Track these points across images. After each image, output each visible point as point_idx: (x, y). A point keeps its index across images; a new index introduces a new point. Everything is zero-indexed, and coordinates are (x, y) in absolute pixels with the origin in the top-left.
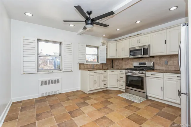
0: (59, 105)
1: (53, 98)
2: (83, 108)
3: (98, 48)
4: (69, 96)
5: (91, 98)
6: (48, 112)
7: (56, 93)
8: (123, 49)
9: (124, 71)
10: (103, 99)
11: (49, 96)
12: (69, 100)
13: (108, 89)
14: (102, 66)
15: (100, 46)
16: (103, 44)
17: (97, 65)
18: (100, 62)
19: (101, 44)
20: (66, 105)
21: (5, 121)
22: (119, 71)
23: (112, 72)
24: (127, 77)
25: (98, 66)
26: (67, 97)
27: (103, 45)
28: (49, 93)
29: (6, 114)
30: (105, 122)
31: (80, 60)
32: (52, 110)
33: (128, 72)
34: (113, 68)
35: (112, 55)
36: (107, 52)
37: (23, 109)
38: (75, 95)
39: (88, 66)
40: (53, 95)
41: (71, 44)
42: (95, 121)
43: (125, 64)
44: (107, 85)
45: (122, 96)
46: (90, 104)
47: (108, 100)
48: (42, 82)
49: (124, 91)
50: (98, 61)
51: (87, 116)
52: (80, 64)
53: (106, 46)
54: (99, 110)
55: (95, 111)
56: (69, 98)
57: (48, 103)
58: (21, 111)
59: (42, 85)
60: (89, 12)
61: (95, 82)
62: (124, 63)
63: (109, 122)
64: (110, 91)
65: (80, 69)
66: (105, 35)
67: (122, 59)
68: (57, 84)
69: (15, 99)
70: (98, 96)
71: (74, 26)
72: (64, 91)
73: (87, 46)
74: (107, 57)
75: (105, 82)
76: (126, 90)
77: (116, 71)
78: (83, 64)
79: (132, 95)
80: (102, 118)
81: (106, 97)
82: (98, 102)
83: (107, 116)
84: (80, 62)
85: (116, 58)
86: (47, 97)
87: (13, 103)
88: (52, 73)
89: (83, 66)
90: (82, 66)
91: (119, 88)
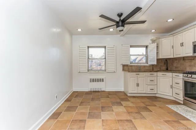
0: (99, 99)
1: (97, 94)
2: (115, 107)
3: (147, 47)
4: (109, 94)
5: (129, 101)
6: (88, 102)
7: (101, 90)
8: (182, 45)
9: (181, 75)
10: (143, 105)
11: (96, 92)
12: (108, 97)
13: (157, 95)
14: (152, 67)
15: (150, 44)
16: (153, 41)
17: (145, 66)
18: (150, 63)
19: (150, 42)
20: (102, 101)
21: (65, 101)
22: (174, 74)
23: (163, 76)
24: (186, 83)
25: (146, 68)
26: (108, 95)
27: (152, 43)
28: (96, 89)
29: (67, 97)
30: (127, 125)
31: (123, 62)
32: (91, 102)
33: (187, 77)
34: (167, 70)
35: (166, 53)
36: (157, 51)
37: (76, 96)
38: (116, 95)
39: (133, 67)
40: (98, 92)
41: (114, 47)
42: (118, 120)
43: (190, 66)
44: (156, 91)
45: (172, 108)
46: (124, 105)
47: (148, 107)
48: (91, 79)
49: (182, 103)
50: (147, 62)
51: (114, 114)
52: (124, 66)
53: (156, 43)
54: (129, 113)
55: (125, 112)
56: (109, 96)
57: (91, 96)
58: (75, 97)
59: (91, 82)
60: (120, 14)
61: (138, 85)
62: (187, 63)
63: (132, 126)
64: (158, 99)
65: (123, 70)
66: (154, 31)
67: (184, 58)
68: (102, 83)
69: (75, 89)
70: (138, 100)
71: (114, 29)
72: (108, 89)
73: (131, 46)
74: (157, 57)
75: (152, 87)
76: (183, 101)
77: (169, 74)
78: (127, 65)
79: (192, 110)
80: (127, 121)
81: (147, 104)
82: (134, 105)
83: (133, 120)
84: (123, 64)
85: (172, 57)
86: (94, 92)
87: (74, 92)
88: (98, 73)
89: (127, 68)
90: (125, 67)
91: (175, 98)
